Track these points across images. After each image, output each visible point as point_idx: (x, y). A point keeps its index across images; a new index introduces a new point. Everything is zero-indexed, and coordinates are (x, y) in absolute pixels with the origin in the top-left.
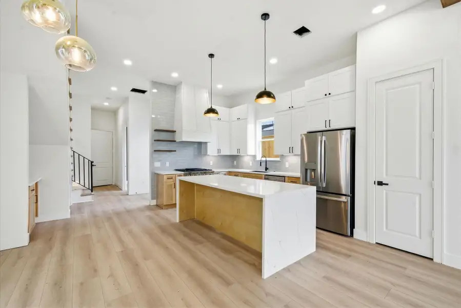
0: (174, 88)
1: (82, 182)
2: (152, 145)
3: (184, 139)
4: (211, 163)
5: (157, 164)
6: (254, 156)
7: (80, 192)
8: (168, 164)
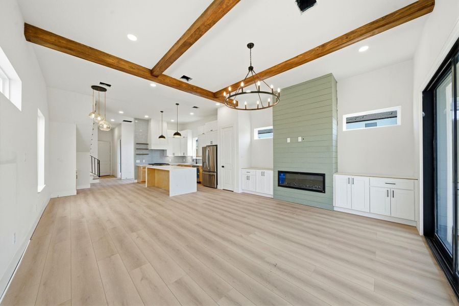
0: (147, 121)
1: (94, 172)
2: (135, 151)
3: (152, 148)
4: (170, 160)
5: (138, 161)
6: (192, 157)
7: (92, 178)
8: (144, 161)
